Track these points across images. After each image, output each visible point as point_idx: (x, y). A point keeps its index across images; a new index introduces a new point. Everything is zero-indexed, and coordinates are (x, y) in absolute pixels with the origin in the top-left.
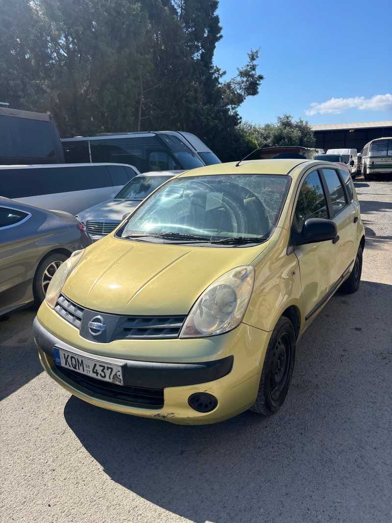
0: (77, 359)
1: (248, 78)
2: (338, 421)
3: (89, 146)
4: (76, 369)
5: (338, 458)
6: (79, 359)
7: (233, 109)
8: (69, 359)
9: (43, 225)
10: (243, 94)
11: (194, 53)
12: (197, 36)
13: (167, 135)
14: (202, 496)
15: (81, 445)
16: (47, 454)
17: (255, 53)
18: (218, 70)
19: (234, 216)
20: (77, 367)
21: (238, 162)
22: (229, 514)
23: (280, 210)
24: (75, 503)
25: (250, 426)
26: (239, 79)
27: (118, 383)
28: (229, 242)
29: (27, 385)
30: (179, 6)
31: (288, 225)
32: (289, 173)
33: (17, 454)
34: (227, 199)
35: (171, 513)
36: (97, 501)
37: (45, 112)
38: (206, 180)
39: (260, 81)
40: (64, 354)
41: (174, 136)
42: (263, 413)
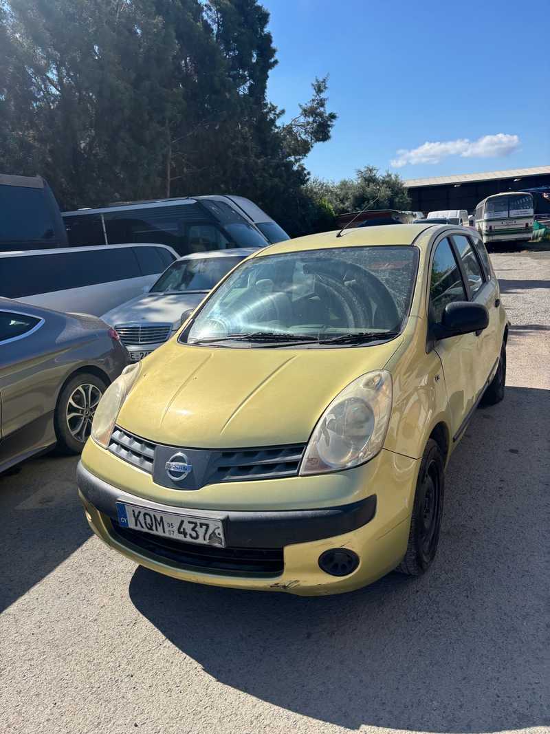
0: (154, 516)
1: (315, 118)
2: (512, 575)
3: (103, 221)
4: (152, 530)
5: (523, 625)
6: (156, 516)
7: (296, 161)
8: (141, 518)
9: (62, 333)
10: (309, 140)
11: (239, 86)
12: (242, 61)
13: (212, 201)
14: (350, 691)
15: (164, 638)
16: (117, 655)
17: (322, 82)
18: (274, 108)
19: (347, 305)
20: (154, 528)
21: (339, 231)
22: (391, 712)
23: (411, 292)
24: (172, 719)
25: (394, 592)
26: (302, 120)
27: (217, 545)
28: (346, 340)
29: (67, 562)
30: (214, 20)
31: (423, 313)
32: (413, 242)
33: (73, 659)
34: (334, 281)
35: (310, 719)
36: (203, 713)
37: (33, 175)
38: (299, 257)
39: (331, 121)
40: (133, 511)
41: (222, 202)
42: (412, 572)
